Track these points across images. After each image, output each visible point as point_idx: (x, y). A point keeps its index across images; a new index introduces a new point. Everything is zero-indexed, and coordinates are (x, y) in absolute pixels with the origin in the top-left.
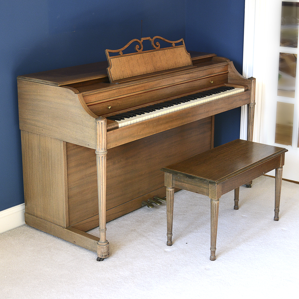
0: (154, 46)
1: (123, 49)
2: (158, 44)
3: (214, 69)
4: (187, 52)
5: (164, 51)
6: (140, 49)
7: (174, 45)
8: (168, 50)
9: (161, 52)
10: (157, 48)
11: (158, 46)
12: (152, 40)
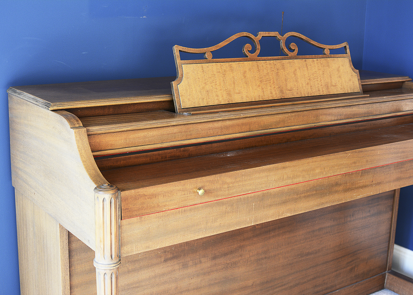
0: (286, 50)
1: (213, 48)
2: (293, 46)
3: (403, 103)
4: (353, 67)
5: (305, 61)
6: (253, 51)
7: (327, 51)
8: (315, 59)
9: (298, 63)
10: (291, 54)
11: (294, 50)
12: (282, 39)
